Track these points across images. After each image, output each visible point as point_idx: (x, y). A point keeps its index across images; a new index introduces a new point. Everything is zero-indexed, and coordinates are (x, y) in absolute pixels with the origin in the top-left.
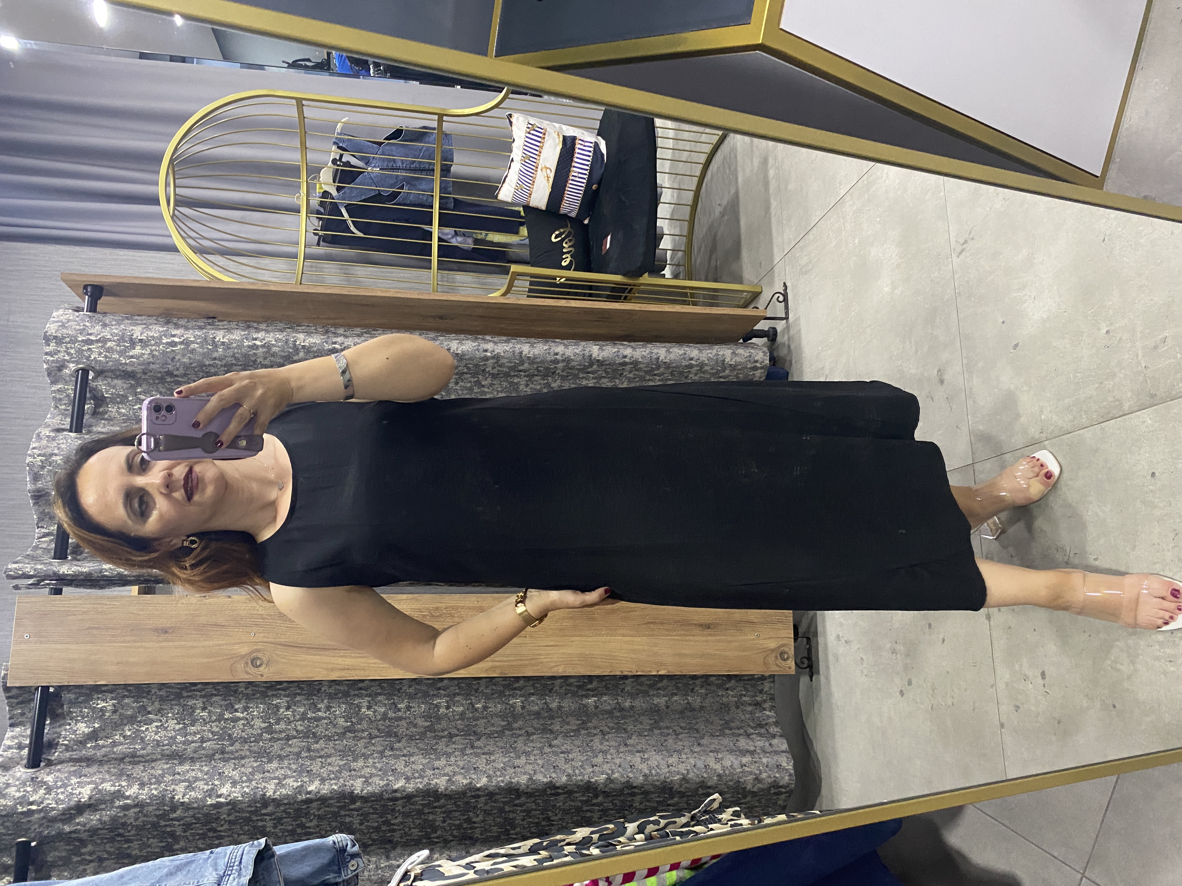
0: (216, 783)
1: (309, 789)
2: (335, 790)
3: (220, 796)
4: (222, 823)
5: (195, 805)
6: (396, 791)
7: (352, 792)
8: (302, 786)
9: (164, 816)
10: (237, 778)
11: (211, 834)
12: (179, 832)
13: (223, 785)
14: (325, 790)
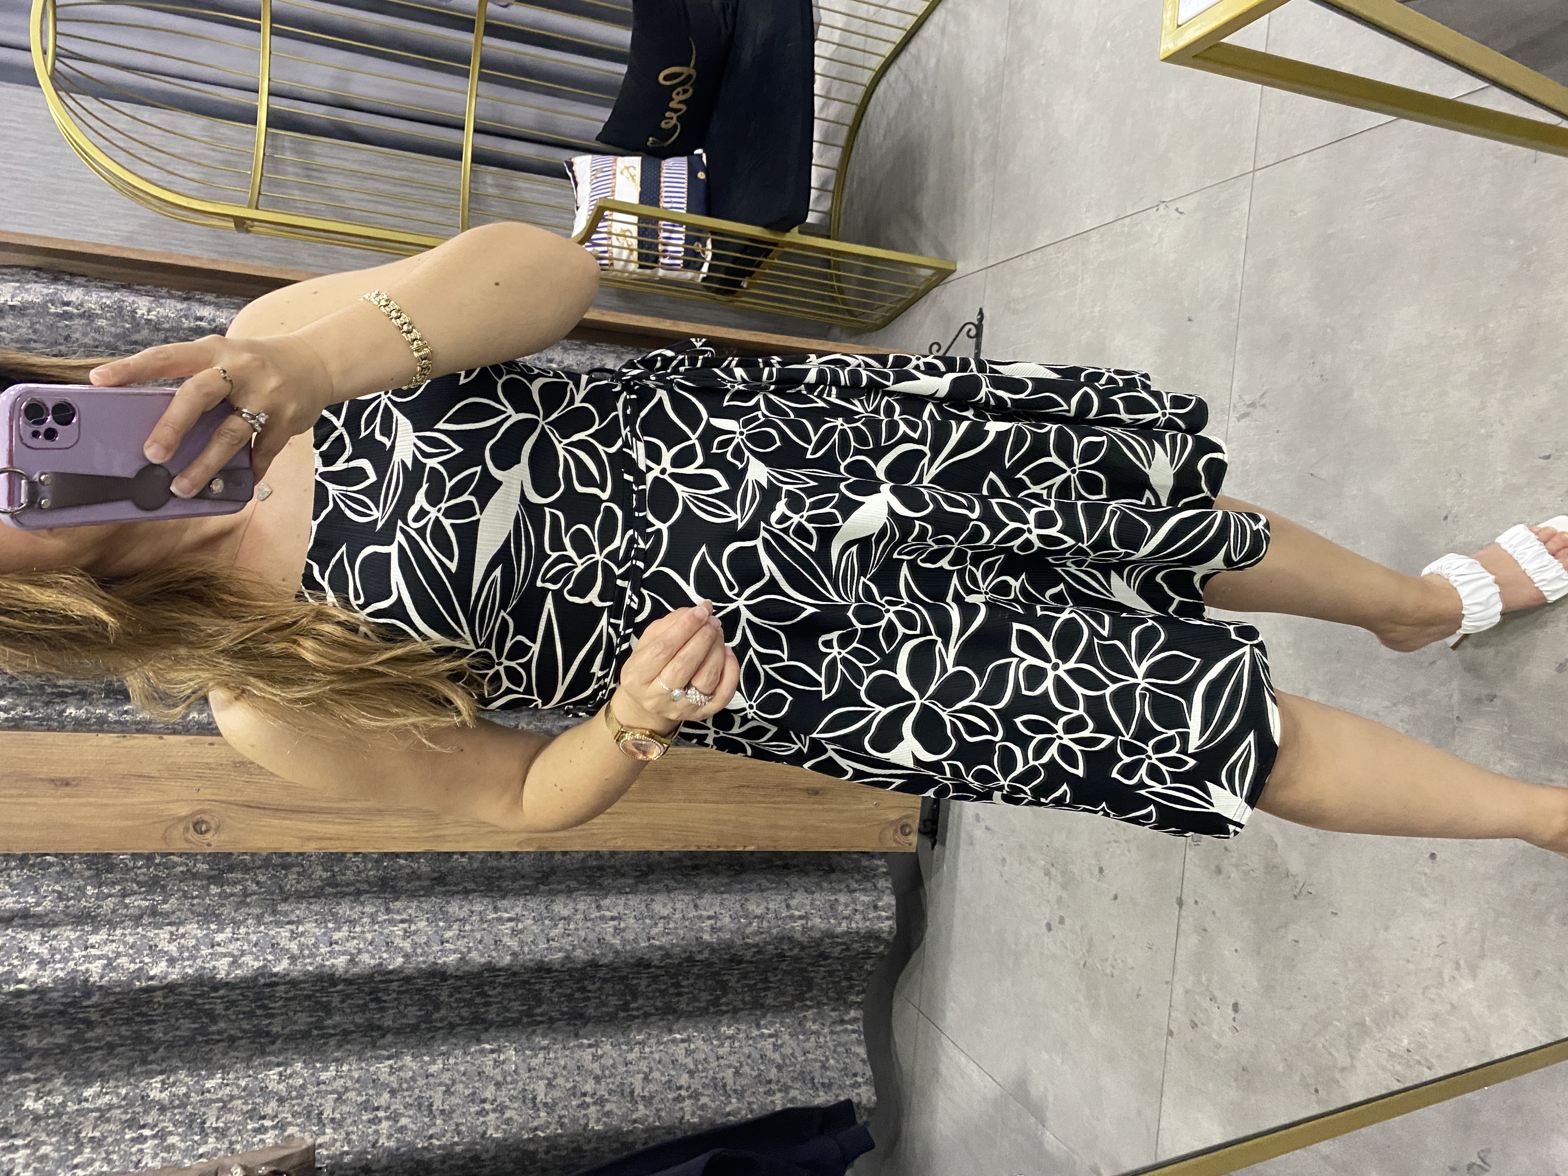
0: (147, 960)
1: (275, 970)
2: (310, 972)
3: (152, 978)
4: (156, 1006)
5: (118, 990)
6: (391, 972)
7: (333, 975)
8: (265, 966)
9: (72, 1004)
10: (176, 954)
11: (138, 1019)
12: (94, 1017)
13: (155, 963)
14: (296, 971)
